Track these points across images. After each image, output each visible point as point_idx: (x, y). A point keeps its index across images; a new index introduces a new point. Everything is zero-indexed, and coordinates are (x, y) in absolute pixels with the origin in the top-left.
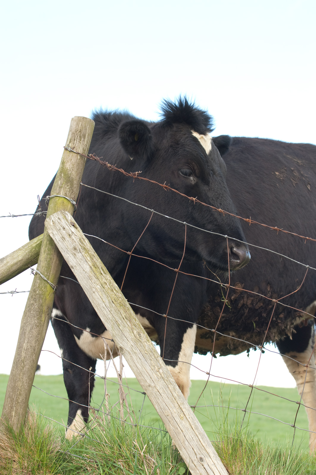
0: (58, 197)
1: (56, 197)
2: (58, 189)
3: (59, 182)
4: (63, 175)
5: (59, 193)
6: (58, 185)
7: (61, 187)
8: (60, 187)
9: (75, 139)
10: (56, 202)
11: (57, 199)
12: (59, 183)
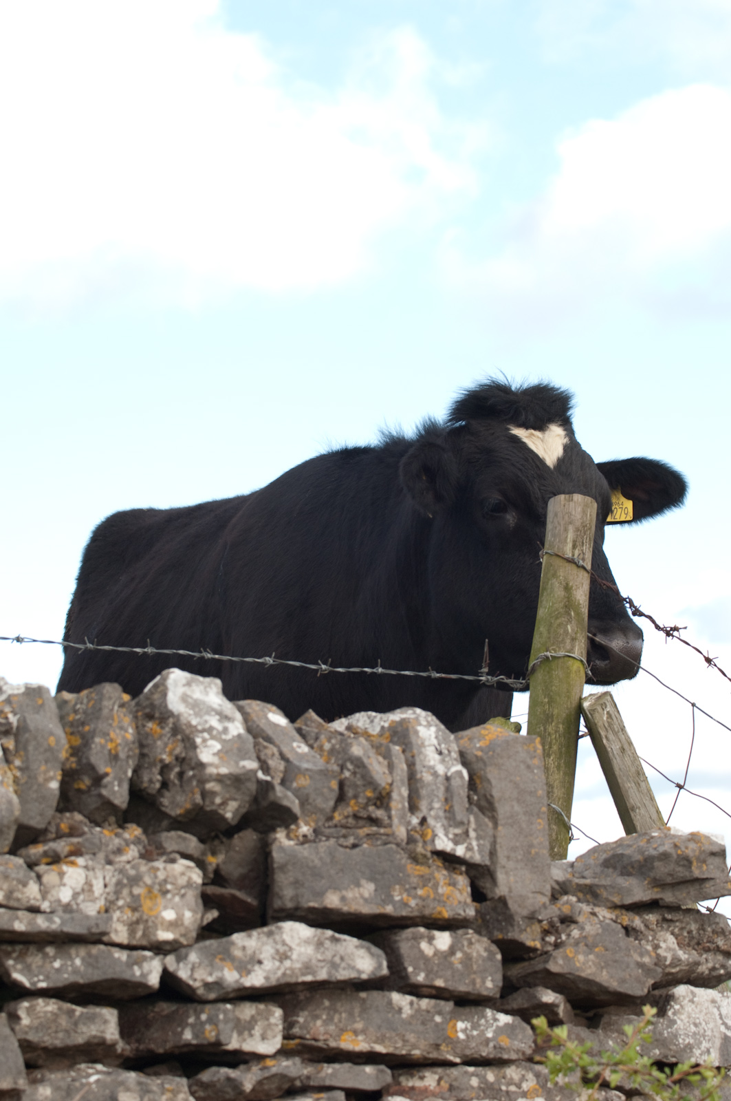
0: (570, 659)
1: (567, 659)
2: (568, 641)
3: (569, 627)
4: (572, 613)
5: (571, 651)
6: (566, 632)
7: (576, 639)
8: (573, 639)
9: (583, 543)
10: (568, 668)
11: (571, 662)
12: (570, 630)
